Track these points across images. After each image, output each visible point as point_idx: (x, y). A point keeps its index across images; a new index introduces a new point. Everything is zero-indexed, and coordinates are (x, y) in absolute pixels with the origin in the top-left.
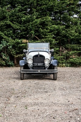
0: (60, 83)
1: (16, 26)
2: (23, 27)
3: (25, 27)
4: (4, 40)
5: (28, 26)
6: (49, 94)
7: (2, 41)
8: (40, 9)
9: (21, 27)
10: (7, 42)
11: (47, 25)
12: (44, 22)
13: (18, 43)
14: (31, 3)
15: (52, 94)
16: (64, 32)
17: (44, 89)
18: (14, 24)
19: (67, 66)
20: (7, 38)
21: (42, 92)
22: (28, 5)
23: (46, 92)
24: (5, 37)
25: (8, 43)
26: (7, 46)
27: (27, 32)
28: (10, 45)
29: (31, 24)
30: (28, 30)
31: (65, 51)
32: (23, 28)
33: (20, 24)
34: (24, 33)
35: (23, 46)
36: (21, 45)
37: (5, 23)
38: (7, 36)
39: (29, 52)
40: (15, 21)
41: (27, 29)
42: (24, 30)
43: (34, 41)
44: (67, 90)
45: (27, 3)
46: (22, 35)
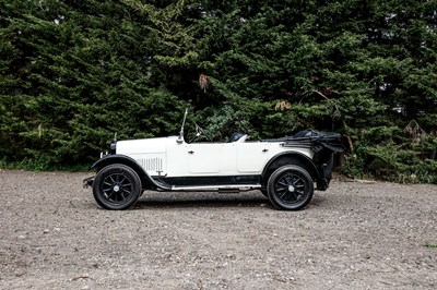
1: (258, 64)
2: (278, 66)
3: (280, 65)
4: (228, 105)
7: (224, 105)
9: (272, 66)
10: (236, 109)
12: (336, 51)
13: (266, 112)
18: (255, 59)
20: (236, 97)
24: (229, 94)
25: (238, 112)
26: (235, 120)
27: (287, 80)
28: (241, 117)
29: (296, 58)
30: (290, 74)
32: (275, 69)
33: (270, 59)
34: (279, 83)
36: (271, 116)
38: (238, 93)
40: (257, 52)
41: (285, 71)
42: (279, 76)
46: (276, 89)
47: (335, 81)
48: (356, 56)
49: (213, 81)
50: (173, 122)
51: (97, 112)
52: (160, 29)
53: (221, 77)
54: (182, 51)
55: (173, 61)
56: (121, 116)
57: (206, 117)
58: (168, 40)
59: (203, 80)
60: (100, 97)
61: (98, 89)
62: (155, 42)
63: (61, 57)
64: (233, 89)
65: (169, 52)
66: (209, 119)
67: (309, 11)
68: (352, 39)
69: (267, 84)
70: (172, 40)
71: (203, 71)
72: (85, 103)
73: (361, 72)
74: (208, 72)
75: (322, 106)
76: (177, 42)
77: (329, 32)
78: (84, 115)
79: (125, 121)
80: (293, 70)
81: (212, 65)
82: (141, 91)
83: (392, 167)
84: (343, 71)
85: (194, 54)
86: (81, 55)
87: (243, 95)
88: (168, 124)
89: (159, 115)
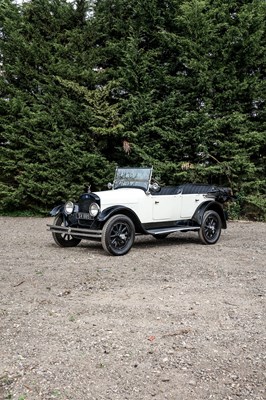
1: (169, 135)
3: (187, 135)
5: (193, 134)
8: (222, 98)
9: (179, 136)
11: (237, 131)
12: (228, 126)
13: (174, 171)
14: (202, 87)
18: (166, 130)
20: (151, 159)
21: (156, 280)
22: (195, 90)
23: (165, 280)
24: (146, 157)
27: (190, 146)
30: (194, 142)
32: (182, 138)
33: (178, 131)
34: (184, 148)
35: (183, 176)
36: (178, 174)
38: (152, 156)
40: (168, 125)
41: (191, 140)
45: (193, 88)
46: (181, 154)
47: (224, 148)
48: (239, 130)
49: (135, 146)
50: (101, 177)
51: (40, 169)
52: (92, 106)
53: (140, 143)
54: (110, 123)
55: (104, 131)
56: (59, 173)
58: (98, 115)
59: (127, 146)
60: (43, 158)
61: (41, 152)
62: (89, 116)
63: (11, 126)
64: (147, 153)
65: (100, 124)
67: (208, 96)
68: (240, 117)
69: (174, 149)
70: (102, 115)
71: (126, 139)
72: (29, 163)
73: (243, 142)
74: (130, 140)
75: (218, 167)
76: (105, 116)
77: (221, 111)
78: (29, 172)
79: (62, 176)
80: (198, 139)
81: (135, 134)
82: (76, 153)
83: (262, 211)
84: (231, 141)
85: (121, 126)
86: (28, 125)
87: (155, 157)
88: (97, 179)
89: (90, 171)
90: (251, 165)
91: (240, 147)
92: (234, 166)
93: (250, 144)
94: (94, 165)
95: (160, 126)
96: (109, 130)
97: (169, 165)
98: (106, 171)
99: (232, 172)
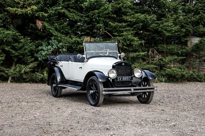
0: (138, 111)
1: (73, 15)
2: (86, 17)
3: (88, 17)
4: (55, 39)
5: (93, 16)
6: (112, 133)
7: (51, 39)
9: (82, 17)
10: (59, 41)
11: (125, 14)
12: (120, 9)
13: (78, 43)
15: (117, 134)
16: (154, 25)
17: (106, 123)
18: (71, 12)
19: (161, 81)
20: (59, 35)
21: (100, 129)
23: (107, 129)
24: (55, 33)
25: (61, 44)
26: (59, 48)
27: (91, 25)
28: (62, 47)
29: (98, 13)
30: (94, 22)
31: (158, 57)
32: (84, 19)
33: (81, 12)
34: (87, 27)
36: (81, 46)
37: (56, 11)
38: (60, 32)
39: (88, 57)
40: (72, 8)
41: (91, 20)
42: (86, 22)
43: (103, 41)
44: (146, 125)
48: (127, 12)
49: (46, 24)
50: (16, 50)
53: (50, 21)
54: (24, 5)
55: (19, 11)
57: (38, 47)
59: (39, 24)
64: (56, 29)
66: (40, 48)
68: (129, 3)
71: (38, 18)
73: (130, 22)
74: (42, 19)
80: (96, 20)
81: (46, 15)
85: (35, 7)
87: (62, 33)
88: (14, 52)
89: (8, 45)
90: (136, 39)
91: (128, 26)
92: (125, 40)
93: (135, 24)
94: (10, 40)
95: (66, 8)
96: (24, 11)
97: (74, 39)
98: (21, 45)
99: (123, 45)
